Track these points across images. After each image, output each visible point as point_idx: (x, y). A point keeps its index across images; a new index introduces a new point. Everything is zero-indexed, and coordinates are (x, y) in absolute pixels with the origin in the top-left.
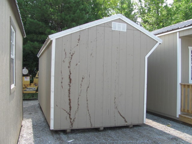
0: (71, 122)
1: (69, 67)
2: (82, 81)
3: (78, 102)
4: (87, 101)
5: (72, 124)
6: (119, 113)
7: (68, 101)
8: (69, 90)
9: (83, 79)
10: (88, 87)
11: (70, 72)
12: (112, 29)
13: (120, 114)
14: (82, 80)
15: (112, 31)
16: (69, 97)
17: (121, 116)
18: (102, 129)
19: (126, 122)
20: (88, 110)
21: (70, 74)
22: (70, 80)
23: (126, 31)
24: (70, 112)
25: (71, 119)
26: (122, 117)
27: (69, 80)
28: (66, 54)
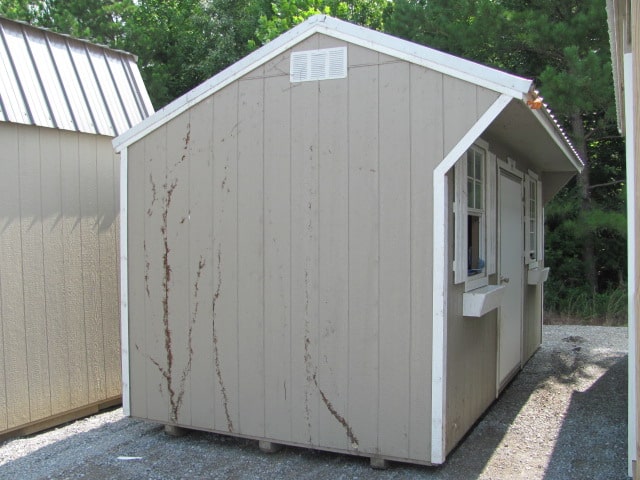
0: (172, 403)
1: (163, 230)
2: (199, 274)
3: (190, 340)
4: (215, 341)
5: (175, 411)
6: (325, 400)
7: (163, 337)
8: (165, 303)
9: (200, 267)
10: (217, 296)
11: (166, 244)
12: (292, 80)
13: (329, 406)
14: (198, 270)
15: (293, 86)
16: (166, 322)
17: (334, 413)
18: (265, 446)
19: (354, 440)
20: (219, 373)
21: (167, 251)
22: (168, 269)
23: (344, 75)
24: (170, 371)
25: (172, 393)
26: (337, 417)
27: (164, 271)
28: (154, 190)
